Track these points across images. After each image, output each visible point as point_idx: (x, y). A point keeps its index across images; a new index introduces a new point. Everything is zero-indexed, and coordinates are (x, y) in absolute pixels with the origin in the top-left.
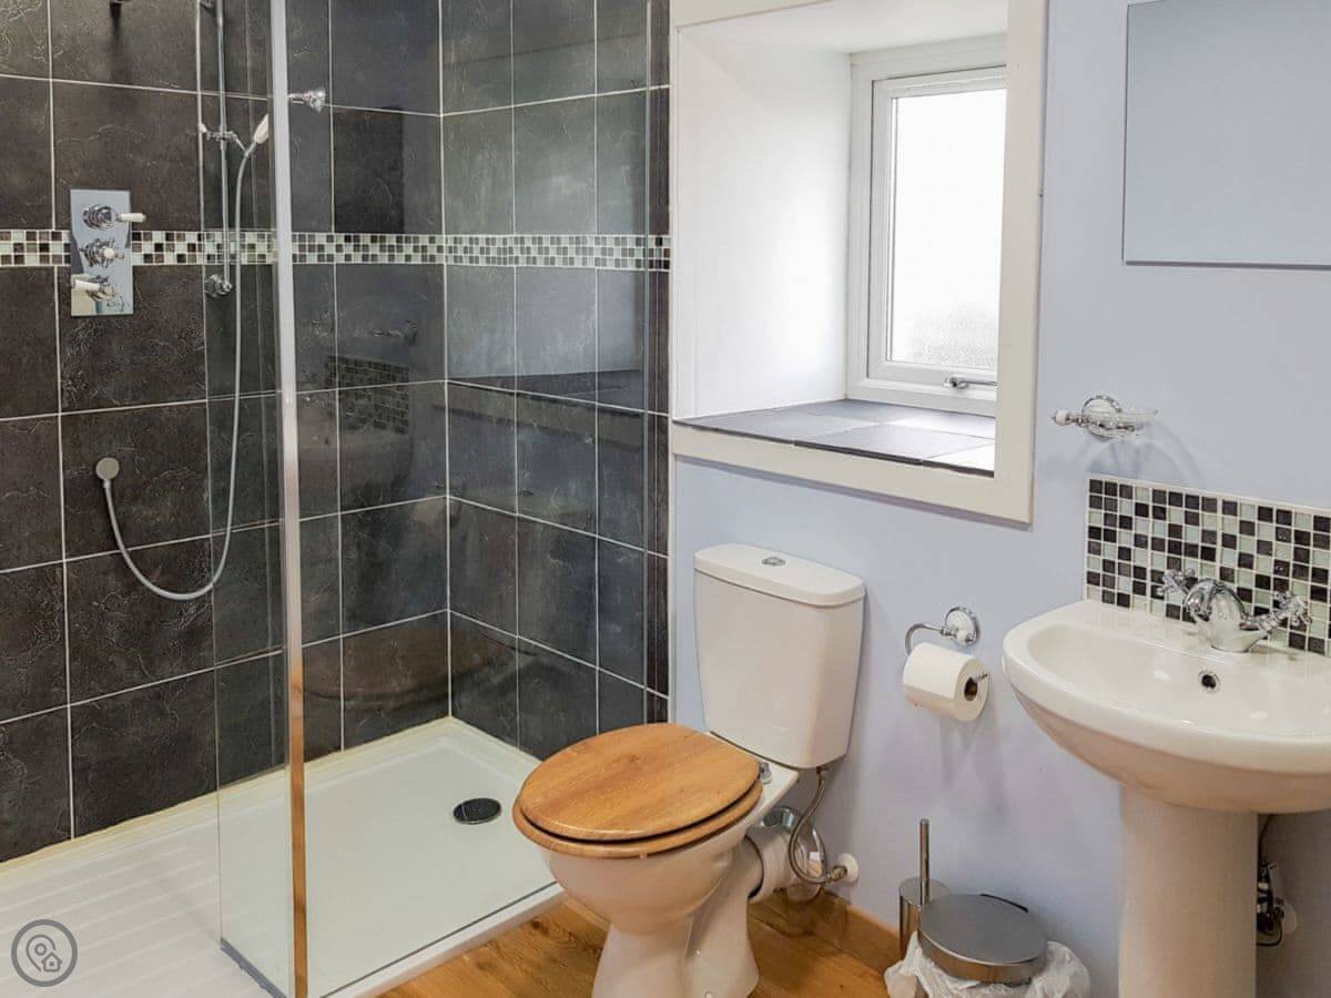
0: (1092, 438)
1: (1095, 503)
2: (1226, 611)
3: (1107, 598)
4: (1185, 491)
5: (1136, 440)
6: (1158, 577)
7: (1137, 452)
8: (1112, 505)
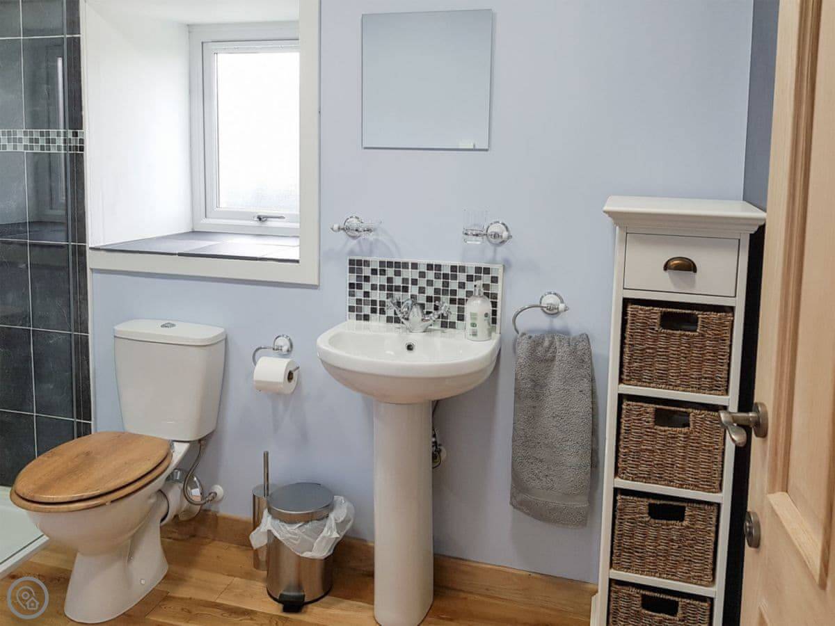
0: (350, 239)
1: (351, 271)
2: (416, 314)
3: (358, 318)
4: (394, 260)
5: (371, 237)
6: (383, 303)
7: (371, 244)
8: (360, 271)
